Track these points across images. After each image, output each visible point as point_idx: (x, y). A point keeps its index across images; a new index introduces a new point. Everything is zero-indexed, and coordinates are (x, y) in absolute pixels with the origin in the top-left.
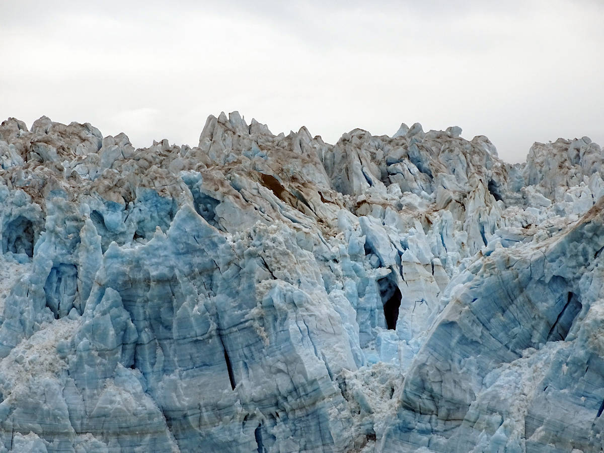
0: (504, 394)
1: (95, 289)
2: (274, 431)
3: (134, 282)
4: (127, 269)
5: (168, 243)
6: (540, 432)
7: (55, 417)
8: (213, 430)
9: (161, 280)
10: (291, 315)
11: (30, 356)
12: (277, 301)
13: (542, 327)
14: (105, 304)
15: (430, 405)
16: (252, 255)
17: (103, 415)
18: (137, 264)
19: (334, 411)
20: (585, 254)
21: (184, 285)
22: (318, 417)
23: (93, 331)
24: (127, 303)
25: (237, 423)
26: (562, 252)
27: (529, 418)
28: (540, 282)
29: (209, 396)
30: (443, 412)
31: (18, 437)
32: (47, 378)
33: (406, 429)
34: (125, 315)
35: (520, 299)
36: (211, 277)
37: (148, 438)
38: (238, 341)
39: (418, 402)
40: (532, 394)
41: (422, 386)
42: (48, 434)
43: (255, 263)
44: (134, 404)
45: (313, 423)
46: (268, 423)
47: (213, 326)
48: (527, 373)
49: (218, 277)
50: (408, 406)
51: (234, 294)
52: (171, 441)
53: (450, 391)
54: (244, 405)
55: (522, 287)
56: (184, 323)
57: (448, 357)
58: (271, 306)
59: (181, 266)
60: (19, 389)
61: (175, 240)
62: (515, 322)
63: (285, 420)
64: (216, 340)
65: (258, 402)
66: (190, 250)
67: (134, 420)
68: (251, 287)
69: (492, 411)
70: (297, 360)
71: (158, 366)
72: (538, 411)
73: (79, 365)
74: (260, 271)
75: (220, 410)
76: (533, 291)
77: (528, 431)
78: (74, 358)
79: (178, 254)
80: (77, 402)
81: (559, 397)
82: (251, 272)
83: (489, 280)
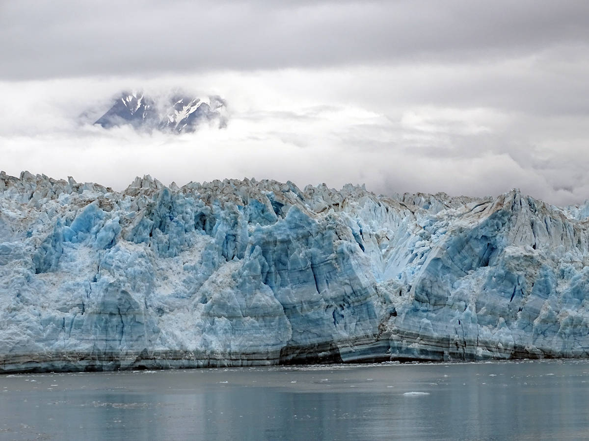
0: (466, 292)
1: (249, 246)
2: (343, 312)
3: (268, 243)
4: (265, 236)
5: (285, 223)
6: (483, 310)
7: (234, 309)
8: (309, 313)
9: (283, 242)
10: (351, 257)
11: (219, 280)
12: (345, 250)
13: (477, 260)
14: (255, 253)
15: (426, 298)
16: (330, 228)
17: (256, 307)
18: (270, 234)
19: (375, 302)
20: (497, 225)
21: (295, 243)
22: (368, 306)
23: (250, 267)
24: (264, 253)
25: (322, 310)
26: (486, 224)
27: (477, 303)
28: (476, 239)
29: (307, 297)
30: (432, 301)
31: (216, 319)
32: (229, 290)
33: (416, 310)
34: (264, 259)
35: (467, 247)
36: (307, 240)
37: (277, 318)
38: (324, 270)
39: (421, 297)
40: (478, 292)
41: (423, 289)
42: (230, 318)
43: (332, 232)
44: (271, 302)
45: (364, 309)
46: (339, 309)
47: (309, 263)
48: (474, 282)
49: (312, 240)
50: (417, 299)
51: (321, 247)
52: (287, 319)
53: (436, 291)
54: (326, 301)
55: (467, 241)
56: (295, 262)
57: (436, 275)
58: (342, 252)
59: (292, 235)
60: (216, 295)
61: (289, 222)
62: (465, 258)
63: (348, 307)
64: (311, 269)
65: (334, 299)
66: (297, 227)
67: (271, 310)
68: (330, 244)
69: (460, 300)
70: (356, 278)
71: (279, 283)
72: (481, 300)
73: (243, 284)
74: (335, 236)
75: (311, 304)
76: (473, 243)
77: (478, 309)
78: (241, 280)
79: (291, 229)
80: (243, 301)
81: (492, 293)
82: (330, 236)
83: (454, 238)
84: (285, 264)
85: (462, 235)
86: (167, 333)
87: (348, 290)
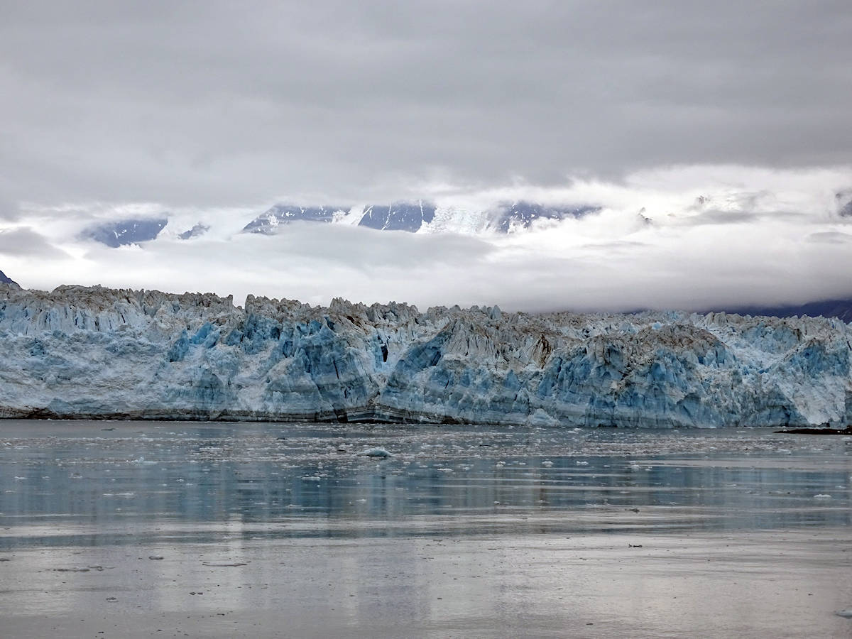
0: (418, 381)
1: (298, 349)
2: (350, 391)
3: (308, 347)
4: (307, 343)
5: (319, 336)
6: (428, 393)
7: (286, 387)
8: (332, 391)
9: (317, 347)
10: (355, 358)
11: (278, 369)
12: (351, 353)
13: (429, 362)
14: (300, 353)
15: (396, 384)
16: (344, 339)
17: (299, 387)
18: (310, 342)
19: (367, 386)
20: (442, 340)
21: (324, 348)
22: (362, 387)
23: (297, 361)
24: (307, 353)
25: (339, 389)
26: (435, 339)
27: (425, 388)
28: (429, 348)
29: (331, 381)
30: (400, 387)
31: (274, 392)
32: (283, 375)
33: (389, 391)
34: (306, 357)
35: (423, 353)
36: (332, 346)
37: (313, 393)
38: (340, 365)
39: (393, 384)
40: (426, 381)
41: (394, 379)
42: (283, 392)
43: (345, 342)
44: (309, 384)
45: (361, 389)
46: (348, 389)
47: (332, 361)
48: (425, 375)
49: (334, 346)
50: (389, 384)
51: (339, 351)
52: (320, 394)
53: (402, 380)
54: (341, 384)
55: (423, 350)
56: (324, 359)
57: (402, 371)
58: (349, 355)
59: (323, 343)
60: (274, 379)
61: (321, 335)
62: (421, 360)
63: (353, 388)
64: (333, 365)
65: (345, 383)
66: (326, 338)
67: (308, 388)
68: (344, 349)
69: (414, 386)
70: (357, 370)
71: (316, 372)
72: (428, 386)
73: (292, 372)
74: (346, 344)
75: (334, 385)
76: (427, 351)
77: (425, 392)
78: (291, 370)
79: (322, 339)
80: (292, 383)
81: (434, 382)
82: (344, 345)
83: (414, 347)
84: (319, 361)
85: (419, 346)
86: (242, 400)
87: (353, 378)
